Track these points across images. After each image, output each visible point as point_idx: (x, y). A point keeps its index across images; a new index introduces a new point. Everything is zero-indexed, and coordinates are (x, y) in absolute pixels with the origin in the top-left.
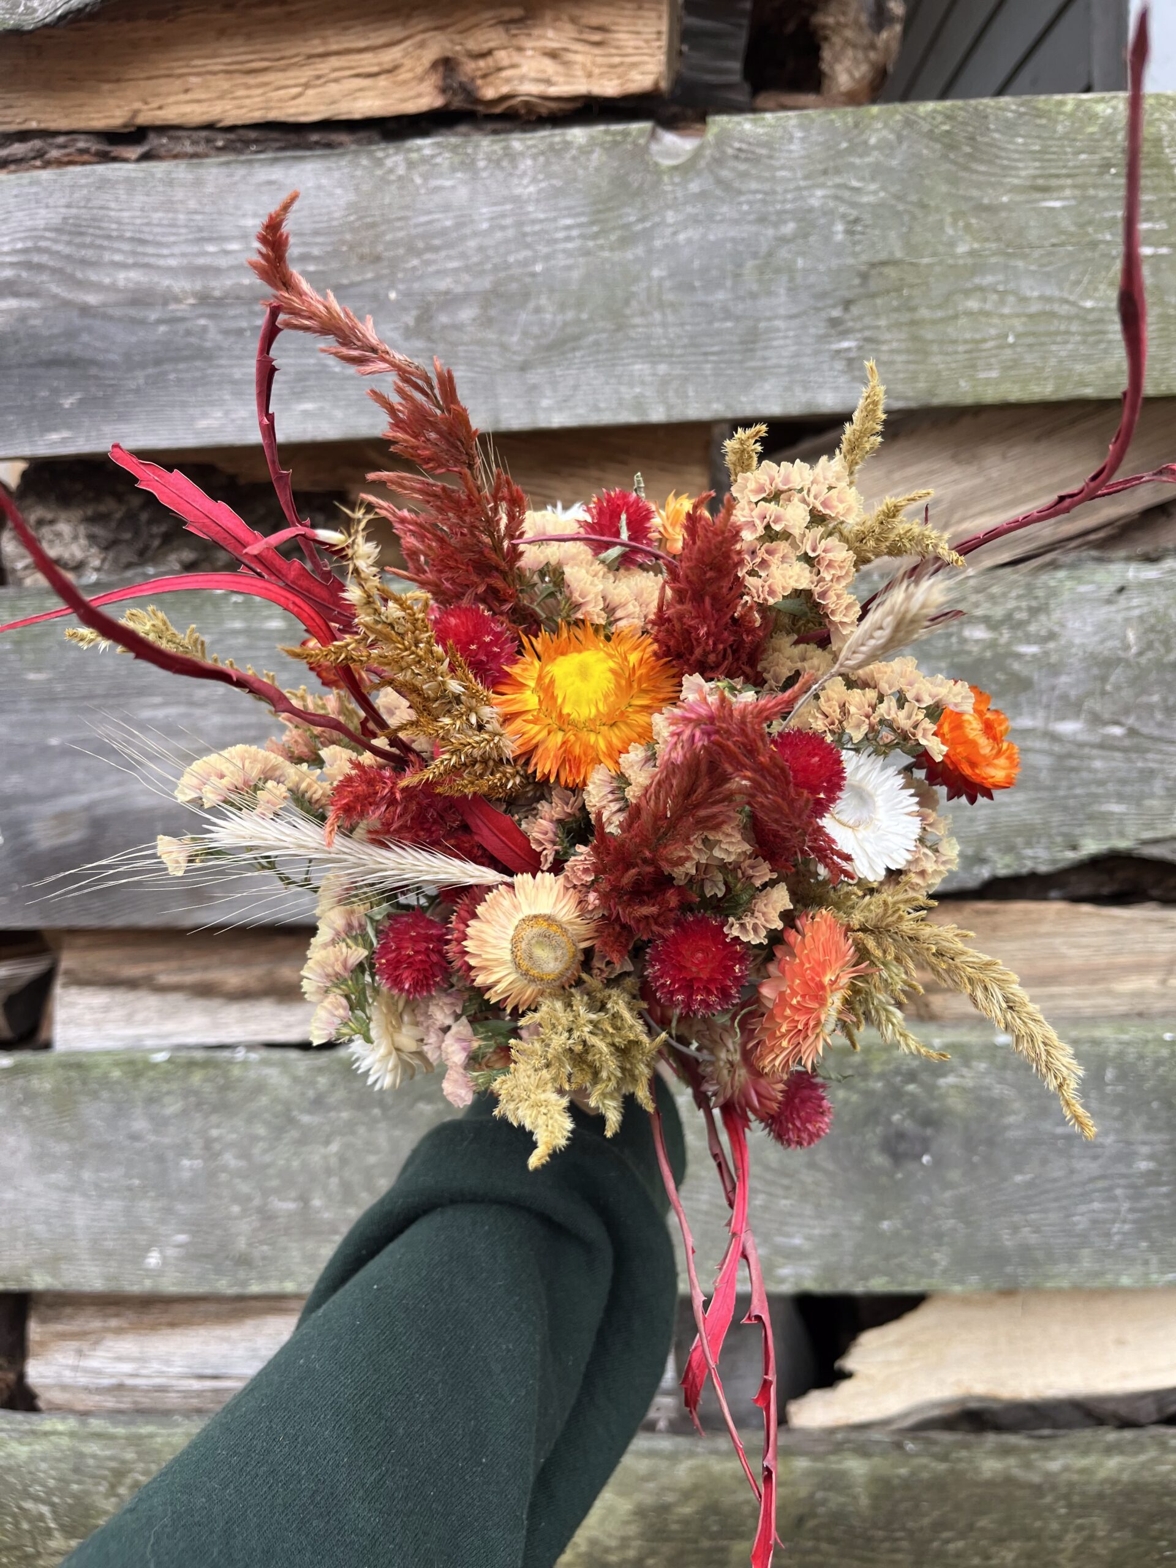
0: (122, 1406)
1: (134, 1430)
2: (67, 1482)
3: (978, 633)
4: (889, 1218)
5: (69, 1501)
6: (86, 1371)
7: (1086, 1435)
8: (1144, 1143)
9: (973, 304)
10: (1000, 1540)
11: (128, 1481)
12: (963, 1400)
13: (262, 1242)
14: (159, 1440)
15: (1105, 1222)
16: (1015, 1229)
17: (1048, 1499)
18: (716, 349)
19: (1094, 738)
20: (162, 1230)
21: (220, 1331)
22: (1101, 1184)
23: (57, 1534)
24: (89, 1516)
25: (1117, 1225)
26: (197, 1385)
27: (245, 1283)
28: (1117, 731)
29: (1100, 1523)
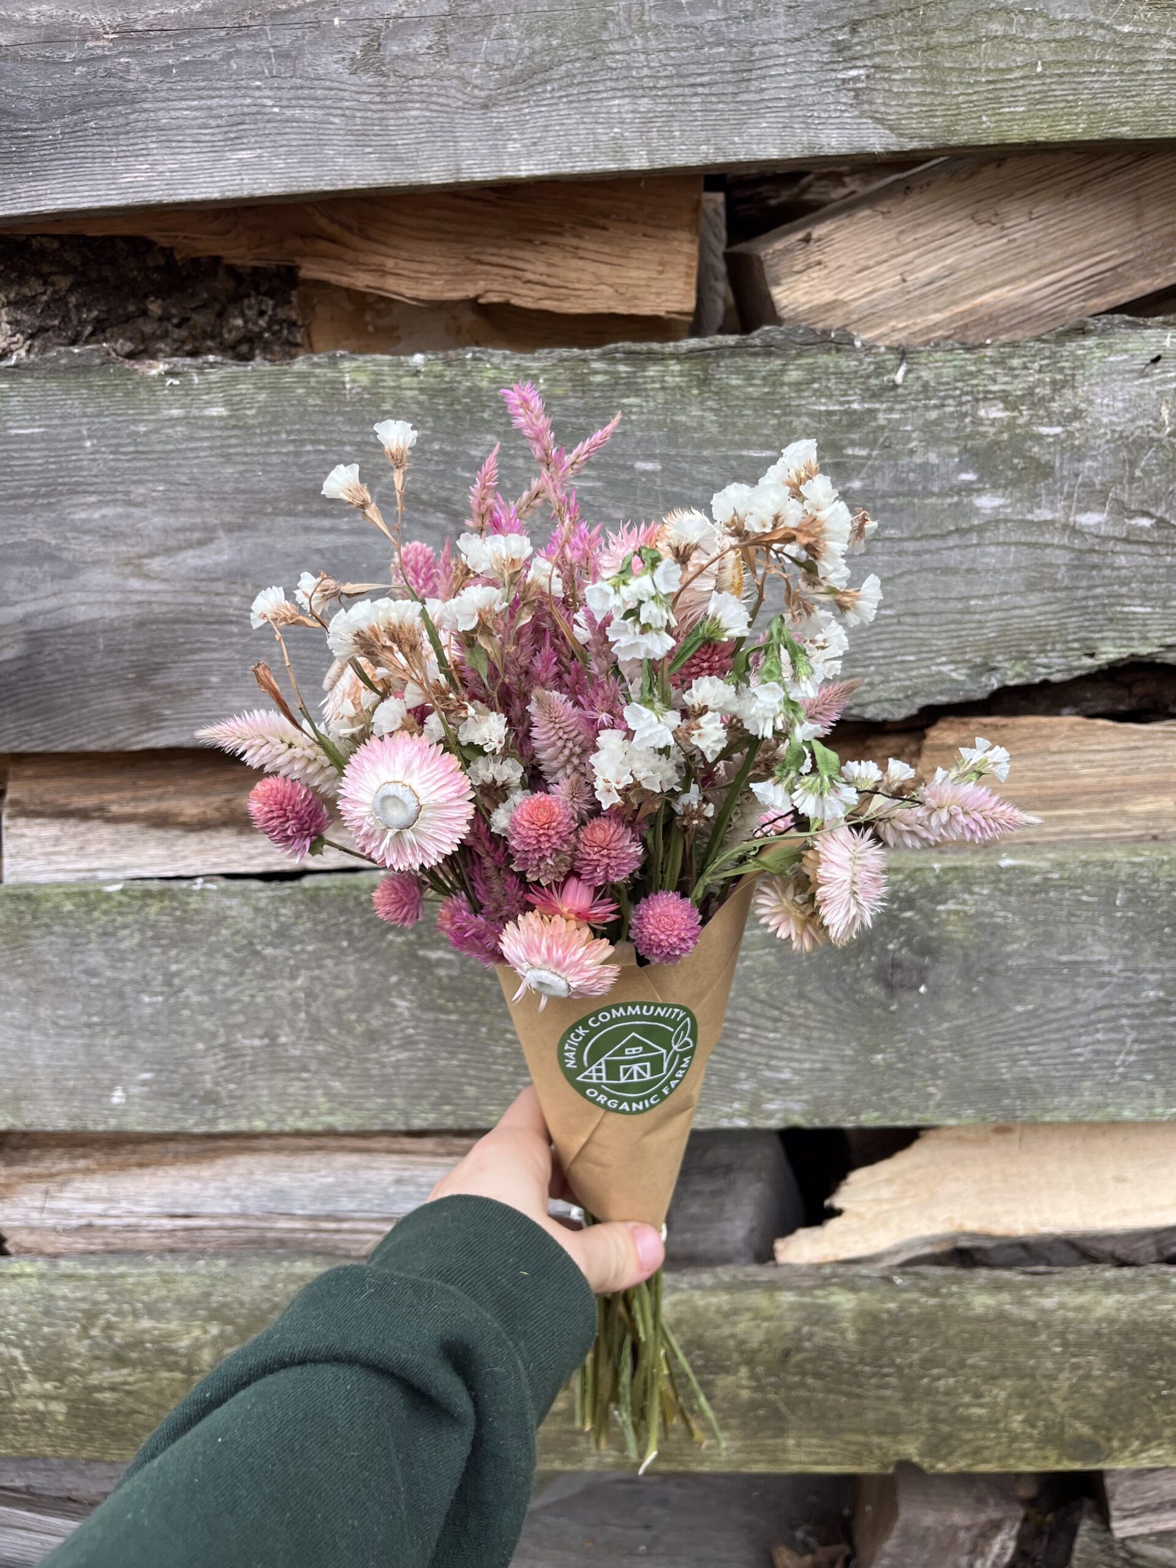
0: (92, 1247)
1: (103, 1270)
2: (40, 1326)
3: (995, 412)
4: (883, 1051)
5: (41, 1344)
6: (53, 1212)
7: (1085, 1271)
8: (1153, 971)
9: (996, 28)
10: (992, 1378)
11: (101, 1322)
12: (954, 1237)
13: (228, 1081)
14: (130, 1280)
15: (1109, 1053)
16: (1014, 1060)
17: (1043, 1337)
18: (705, 79)
19: (1120, 532)
20: (125, 1067)
21: (191, 1170)
22: (1105, 1014)
23: (30, 1377)
24: (60, 1359)
25: (1121, 1057)
26: (168, 1224)
27: (214, 1121)
28: (1146, 522)
29: (1096, 1362)
